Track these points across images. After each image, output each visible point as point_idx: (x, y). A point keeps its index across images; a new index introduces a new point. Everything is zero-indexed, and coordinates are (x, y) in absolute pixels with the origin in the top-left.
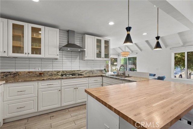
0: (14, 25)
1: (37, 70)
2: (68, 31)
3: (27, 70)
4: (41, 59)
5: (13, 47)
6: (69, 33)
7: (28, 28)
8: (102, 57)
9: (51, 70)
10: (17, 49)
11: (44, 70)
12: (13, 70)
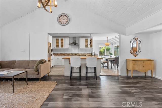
0: (56, 39)
1: (63, 53)
2: (73, 37)
3: (60, 53)
4: (64, 49)
5: (56, 45)
6: (74, 37)
7: (60, 39)
8: (88, 47)
9: (67, 53)
10: (57, 46)
11: (65, 53)
12: (57, 53)
